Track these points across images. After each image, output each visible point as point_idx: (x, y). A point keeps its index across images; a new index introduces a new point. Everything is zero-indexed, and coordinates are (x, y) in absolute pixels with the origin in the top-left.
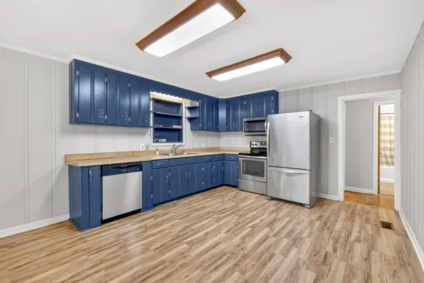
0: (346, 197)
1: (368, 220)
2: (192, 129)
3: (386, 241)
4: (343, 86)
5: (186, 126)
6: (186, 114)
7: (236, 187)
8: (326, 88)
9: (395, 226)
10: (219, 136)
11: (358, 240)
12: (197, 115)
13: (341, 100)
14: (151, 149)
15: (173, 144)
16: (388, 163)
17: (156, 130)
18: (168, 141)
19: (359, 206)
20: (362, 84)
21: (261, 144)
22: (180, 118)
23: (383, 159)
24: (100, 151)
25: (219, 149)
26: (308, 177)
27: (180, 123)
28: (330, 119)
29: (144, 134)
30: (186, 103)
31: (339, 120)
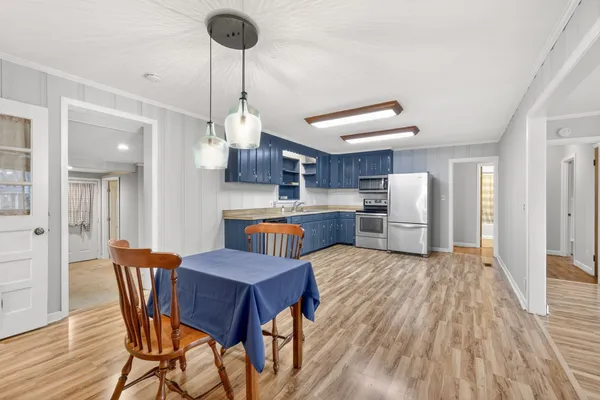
0: (454, 250)
1: (474, 263)
2: (307, 186)
3: (488, 273)
4: (452, 150)
5: (302, 182)
6: (302, 171)
7: (351, 245)
8: (438, 150)
9: (494, 264)
10: (327, 193)
11: (469, 272)
12: (313, 171)
13: (451, 162)
14: (278, 206)
15: (293, 201)
16: (488, 221)
17: (281, 187)
18: (289, 198)
19: (466, 255)
20: (469, 149)
21: (376, 202)
22: (298, 174)
23: (484, 217)
24: (244, 208)
25: (326, 207)
26: (426, 230)
27: (297, 180)
28: (442, 179)
29: (271, 191)
30: (302, 159)
31: (449, 180)
